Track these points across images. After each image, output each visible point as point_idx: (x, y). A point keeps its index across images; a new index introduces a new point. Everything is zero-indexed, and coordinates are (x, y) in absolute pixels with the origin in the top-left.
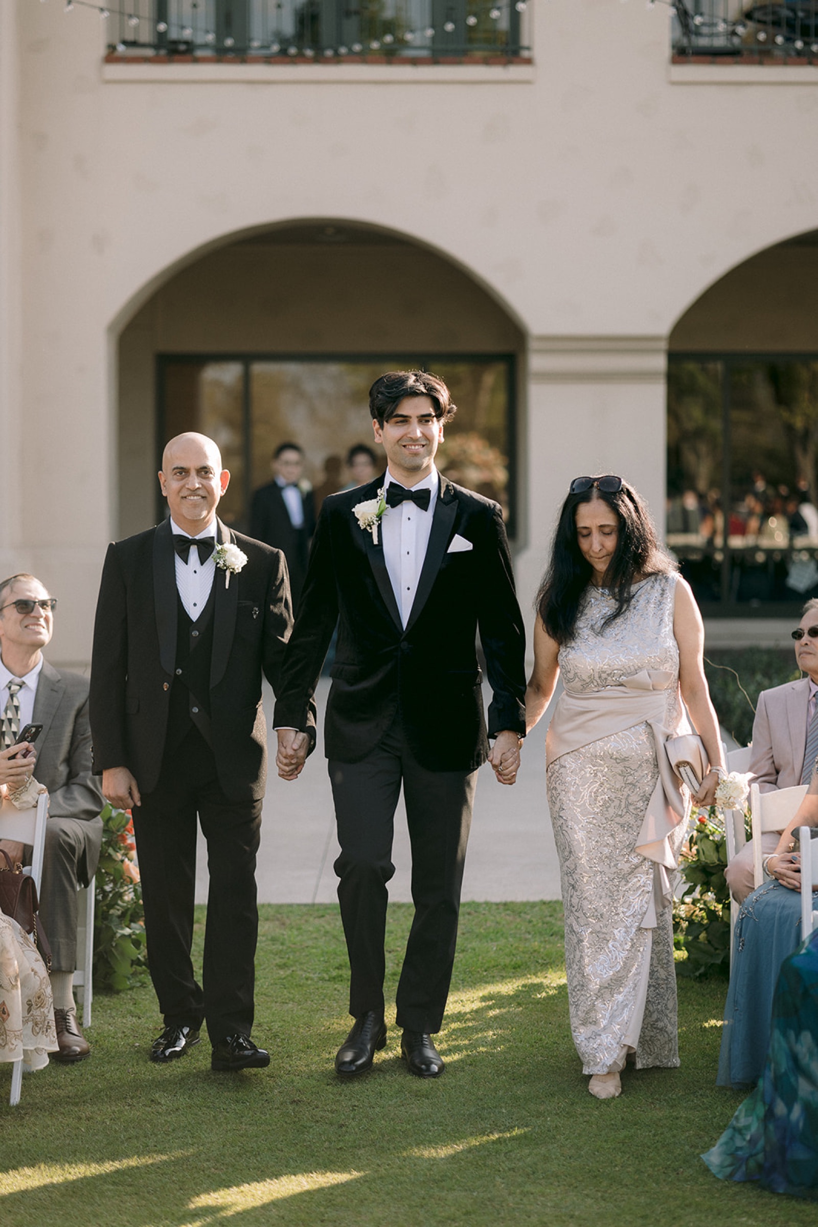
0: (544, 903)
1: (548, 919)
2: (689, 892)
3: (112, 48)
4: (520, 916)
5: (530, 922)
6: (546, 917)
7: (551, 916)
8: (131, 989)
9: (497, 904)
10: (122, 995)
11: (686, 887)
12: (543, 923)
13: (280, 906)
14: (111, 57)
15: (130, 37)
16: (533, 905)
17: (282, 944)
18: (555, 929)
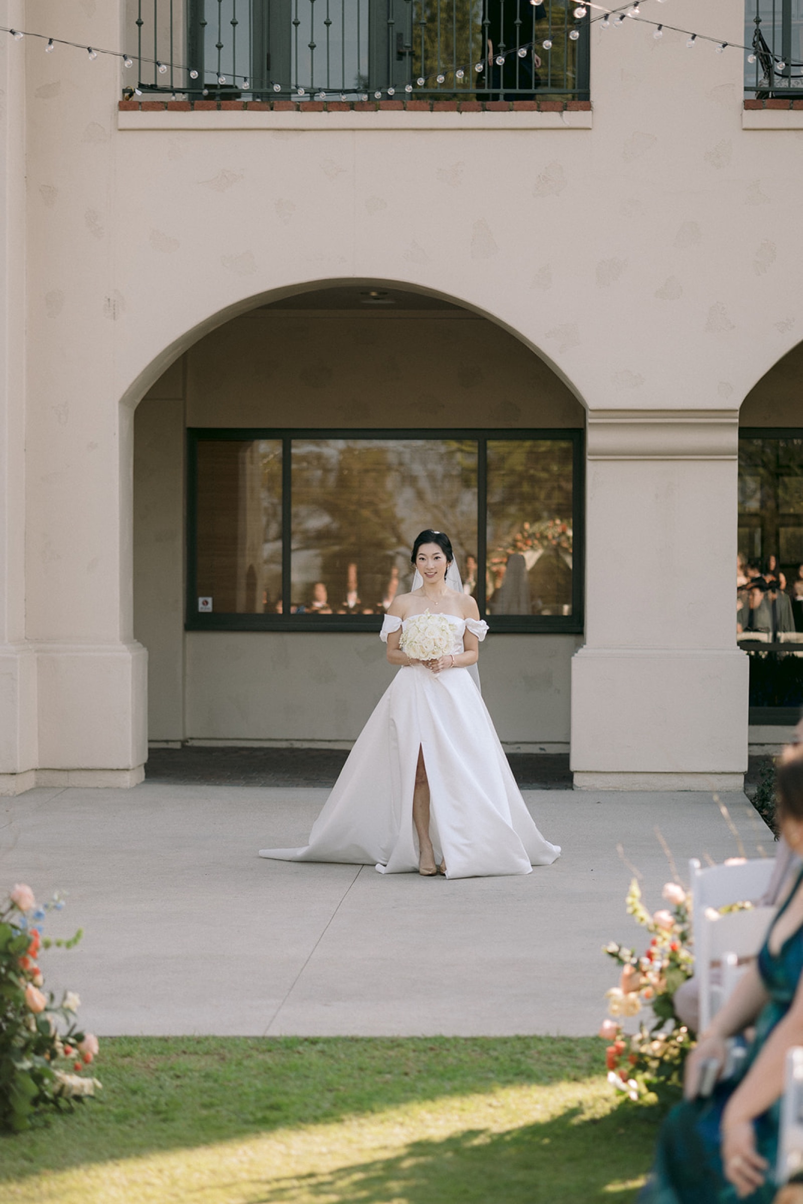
0: (518, 1038)
1: (519, 1056)
2: (659, 1027)
3: (128, 93)
4: (488, 1054)
5: (497, 1059)
6: (516, 1053)
7: (522, 1053)
8: (33, 1128)
9: (466, 1039)
10: (21, 1136)
11: (654, 1022)
12: (512, 1060)
13: (226, 1039)
14: (128, 102)
15: (148, 80)
16: (505, 1041)
17: (216, 1081)
18: (523, 1067)
